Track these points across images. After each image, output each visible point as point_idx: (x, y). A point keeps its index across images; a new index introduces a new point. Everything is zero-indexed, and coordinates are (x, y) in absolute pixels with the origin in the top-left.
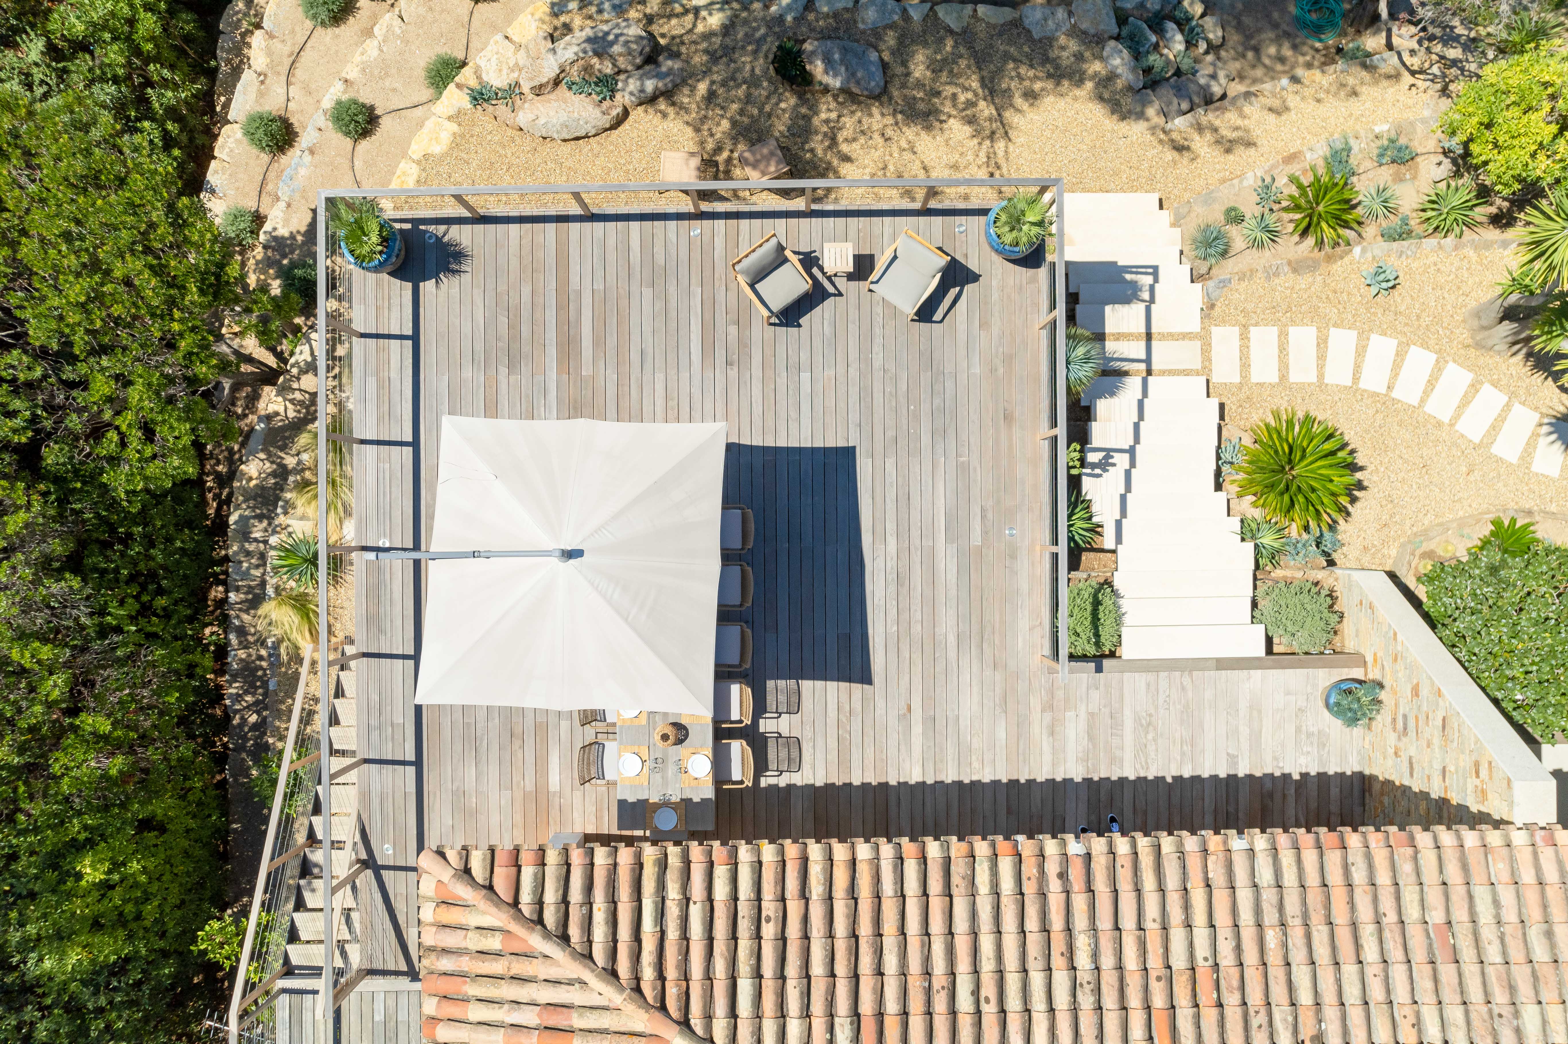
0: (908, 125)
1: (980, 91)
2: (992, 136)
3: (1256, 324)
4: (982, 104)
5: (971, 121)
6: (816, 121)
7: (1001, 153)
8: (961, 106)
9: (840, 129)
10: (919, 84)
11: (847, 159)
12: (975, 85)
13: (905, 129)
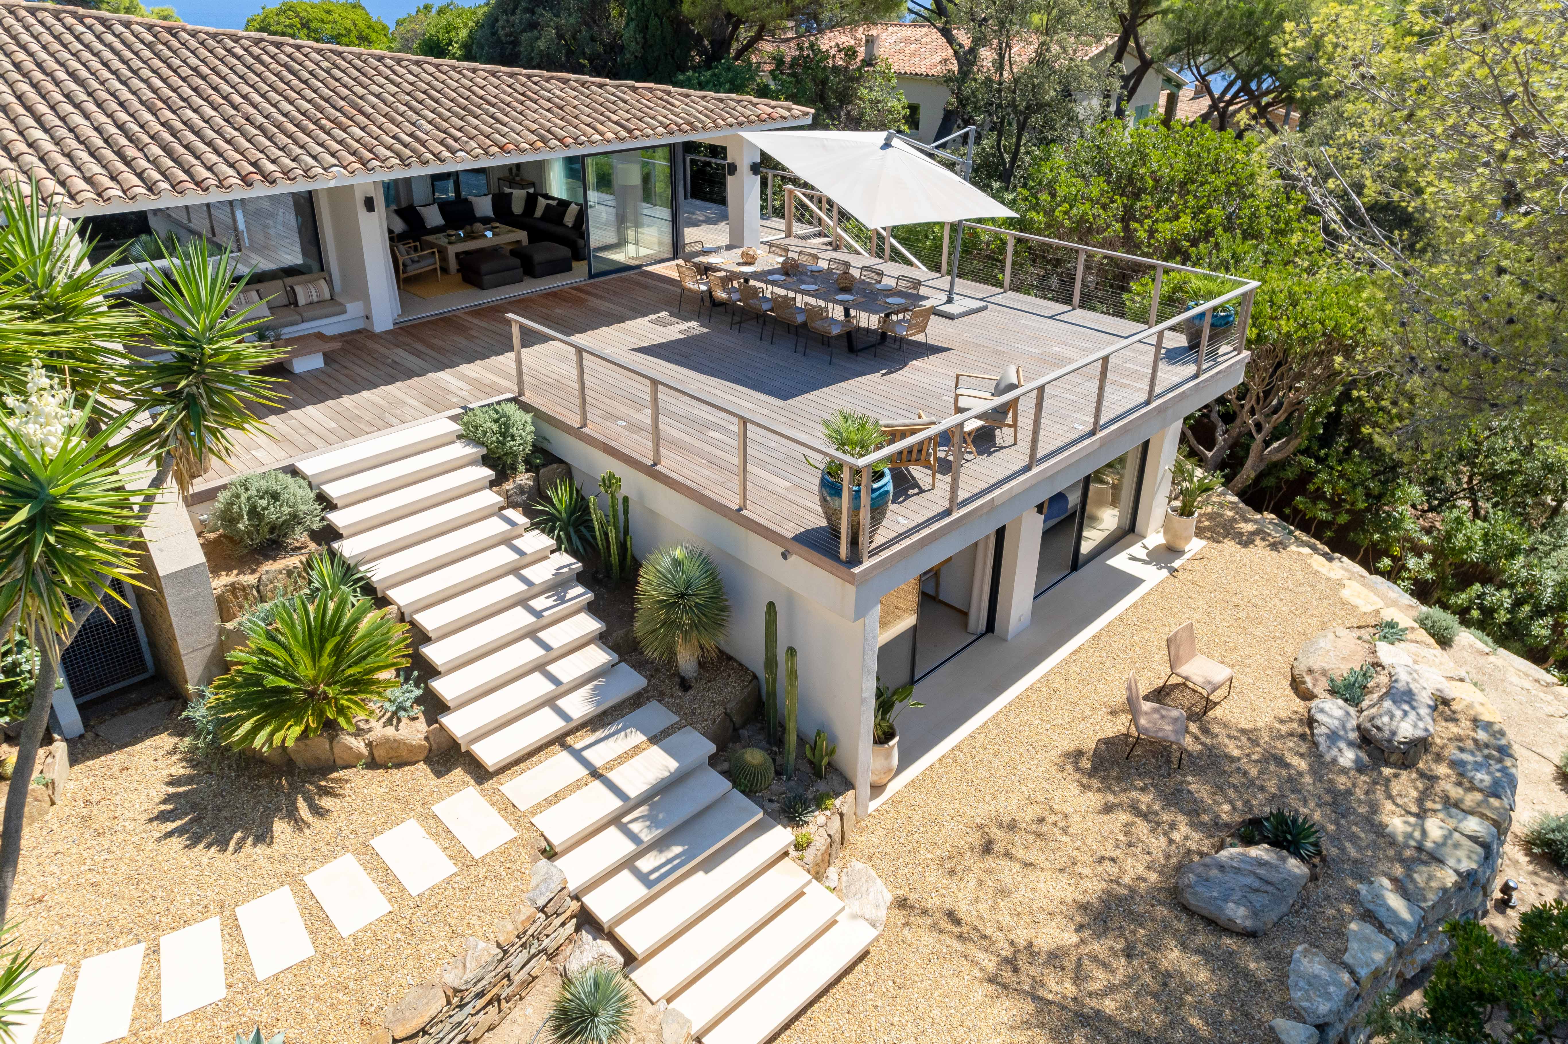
0: (1108, 893)
1: (1094, 1003)
2: (1011, 963)
3: (449, 880)
4: (1069, 988)
5: (1055, 958)
6: (1182, 819)
7: (980, 956)
8: (1085, 961)
9: (1153, 830)
10: (1153, 942)
11: (1108, 809)
12: (1109, 1006)
13: (1104, 885)
